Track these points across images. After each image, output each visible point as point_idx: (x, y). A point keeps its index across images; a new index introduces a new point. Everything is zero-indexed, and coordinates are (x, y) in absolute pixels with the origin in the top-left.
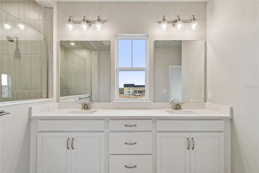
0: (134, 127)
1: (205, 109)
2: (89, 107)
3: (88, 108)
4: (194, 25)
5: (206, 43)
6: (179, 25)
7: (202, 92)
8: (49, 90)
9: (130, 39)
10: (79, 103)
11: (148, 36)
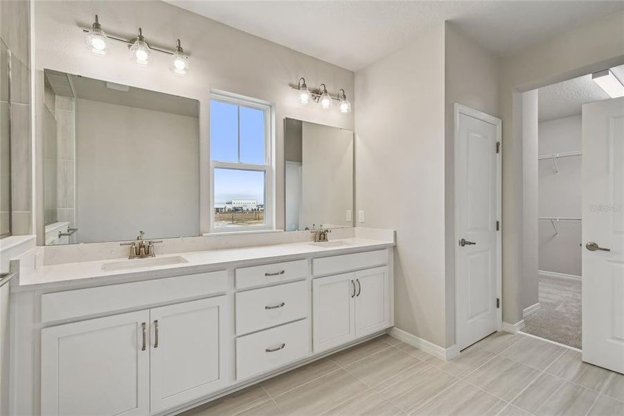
0: (280, 276)
1: (354, 237)
2: (151, 249)
3: (147, 253)
4: (345, 107)
5: (354, 134)
6: (326, 102)
7: (348, 211)
8: (13, 212)
9: (235, 104)
10: (122, 243)
11: (270, 106)
